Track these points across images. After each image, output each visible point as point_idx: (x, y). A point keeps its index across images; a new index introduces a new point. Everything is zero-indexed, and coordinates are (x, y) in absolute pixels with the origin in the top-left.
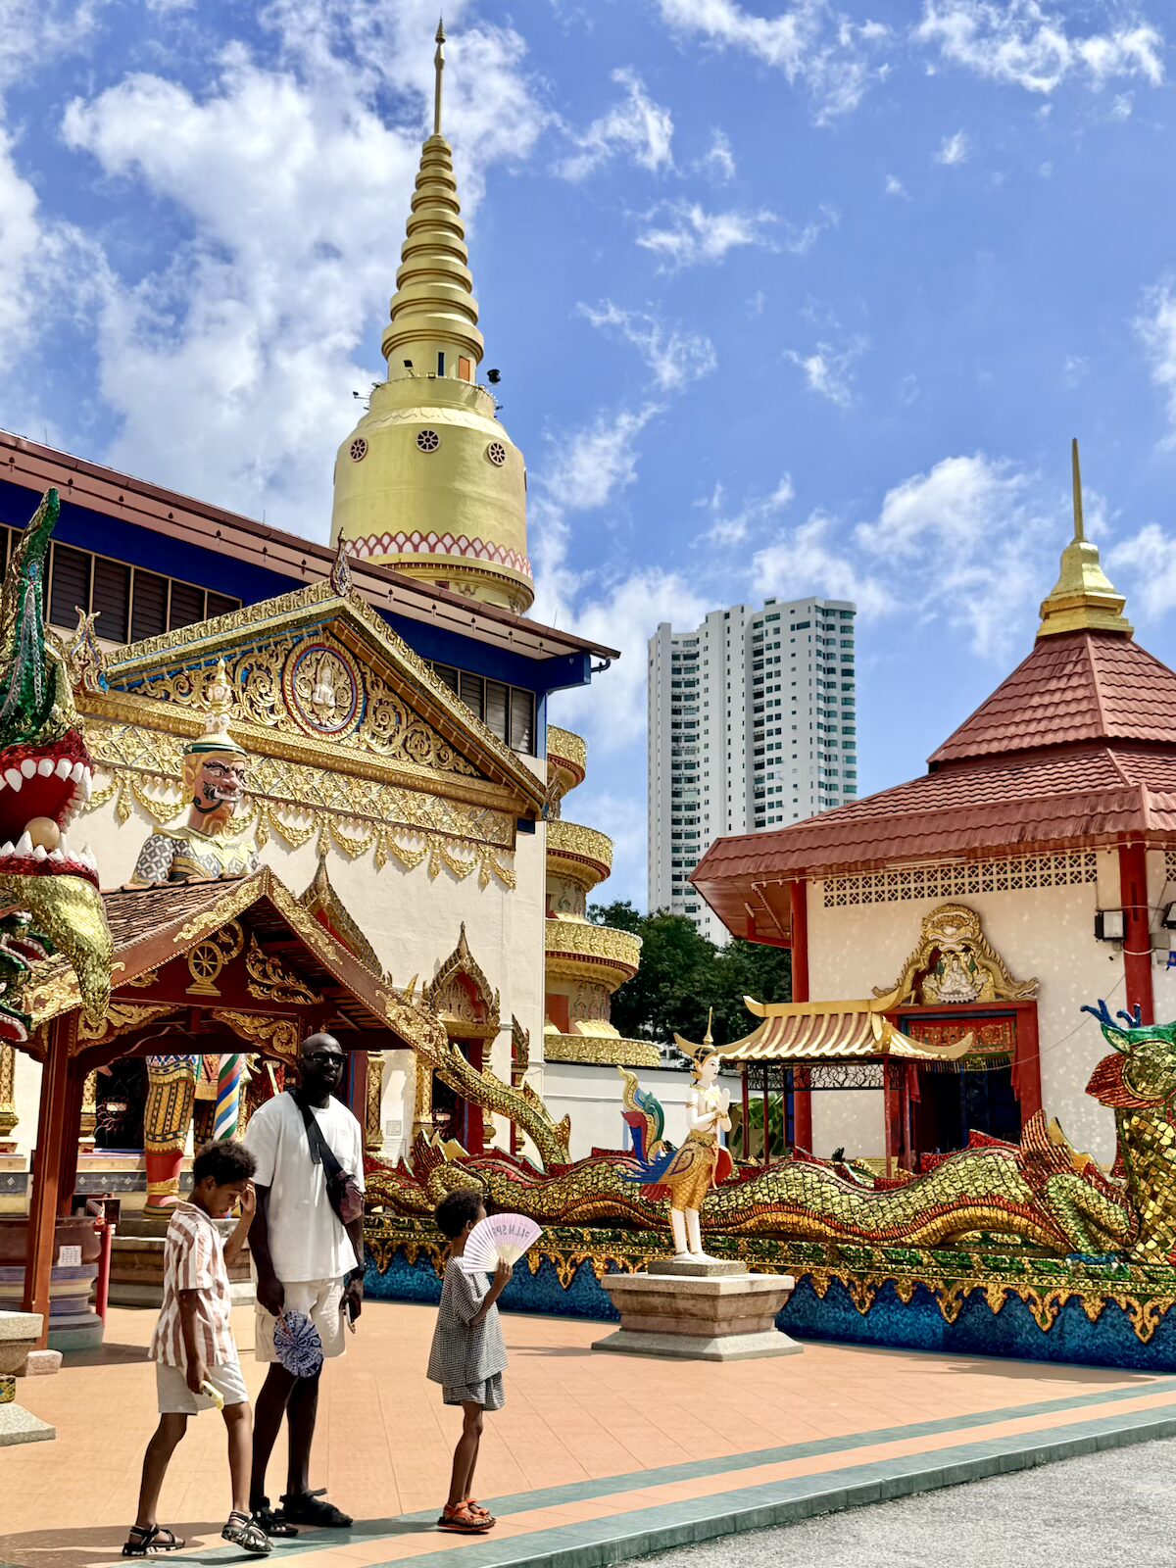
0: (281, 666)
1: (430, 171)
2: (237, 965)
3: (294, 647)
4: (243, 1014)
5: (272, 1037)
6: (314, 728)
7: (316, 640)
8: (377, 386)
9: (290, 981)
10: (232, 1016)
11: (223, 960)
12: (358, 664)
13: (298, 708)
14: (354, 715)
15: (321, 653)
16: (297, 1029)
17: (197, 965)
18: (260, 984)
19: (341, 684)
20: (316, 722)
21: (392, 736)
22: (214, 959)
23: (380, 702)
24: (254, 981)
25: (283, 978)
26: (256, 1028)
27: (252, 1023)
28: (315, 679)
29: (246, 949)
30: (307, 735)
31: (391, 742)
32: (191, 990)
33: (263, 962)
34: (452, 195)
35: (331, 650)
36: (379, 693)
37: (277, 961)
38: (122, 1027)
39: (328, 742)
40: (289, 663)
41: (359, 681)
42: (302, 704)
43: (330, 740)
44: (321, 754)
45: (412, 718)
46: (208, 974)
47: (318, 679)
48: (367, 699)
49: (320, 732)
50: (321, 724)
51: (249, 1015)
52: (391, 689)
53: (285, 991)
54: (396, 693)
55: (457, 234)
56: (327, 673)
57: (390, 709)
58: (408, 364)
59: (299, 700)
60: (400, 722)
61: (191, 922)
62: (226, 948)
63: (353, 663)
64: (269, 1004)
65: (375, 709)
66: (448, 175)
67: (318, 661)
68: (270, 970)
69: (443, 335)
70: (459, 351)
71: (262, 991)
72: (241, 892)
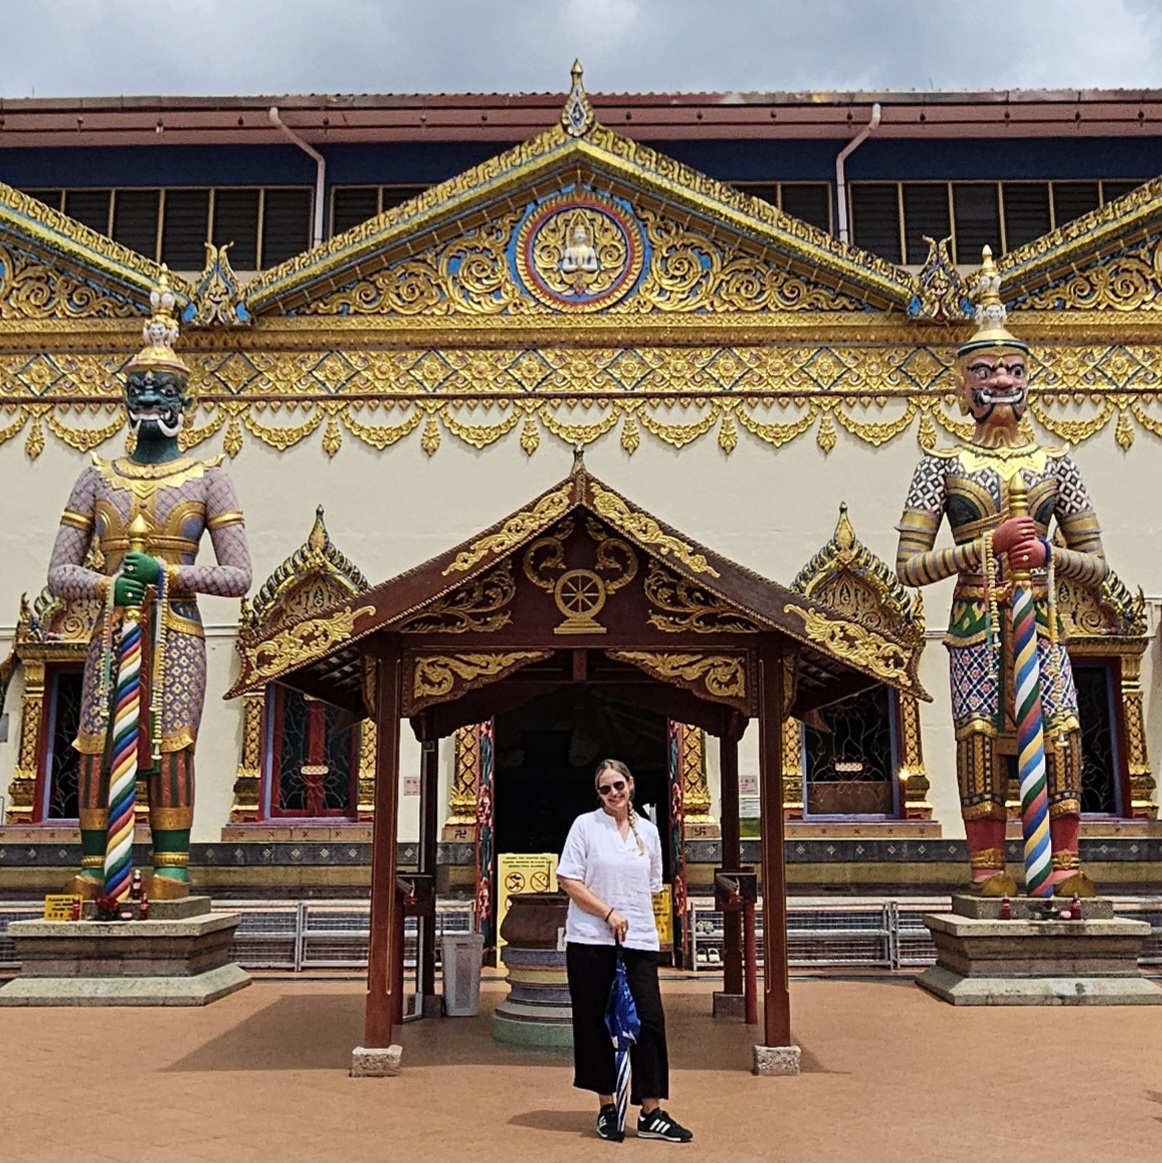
4: (652, 653)
5: (702, 677)
6: (563, 301)
10: (636, 655)
11: (605, 589)
12: (634, 212)
13: (537, 282)
14: (628, 274)
17: (568, 599)
18: (668, 613)
19: (607, 241)
22: (594, 589)
23: (673, 249)
24: (659, 611)
26: (675, 668)
27: (667, 663)
30: (555, 312)
32: (563, 630)
33: (670, 585)
35: (585, 205)
36: (670, 239)
38: (475, 679)
40: (518, 234)
41: (634, 231)
42: (547, 276)
48: (650, 249)
49: (575, 304)
51: (662, 653)
52: (690, 230)
53: (709, 619)
54: (701, 233)
57: (690, 252)
59: (540, 273)
61: (468, 550)
63: (622, 213)
65: (665, 259)
68: (682, 595)
71: (673, 622)
72: (542, 505)
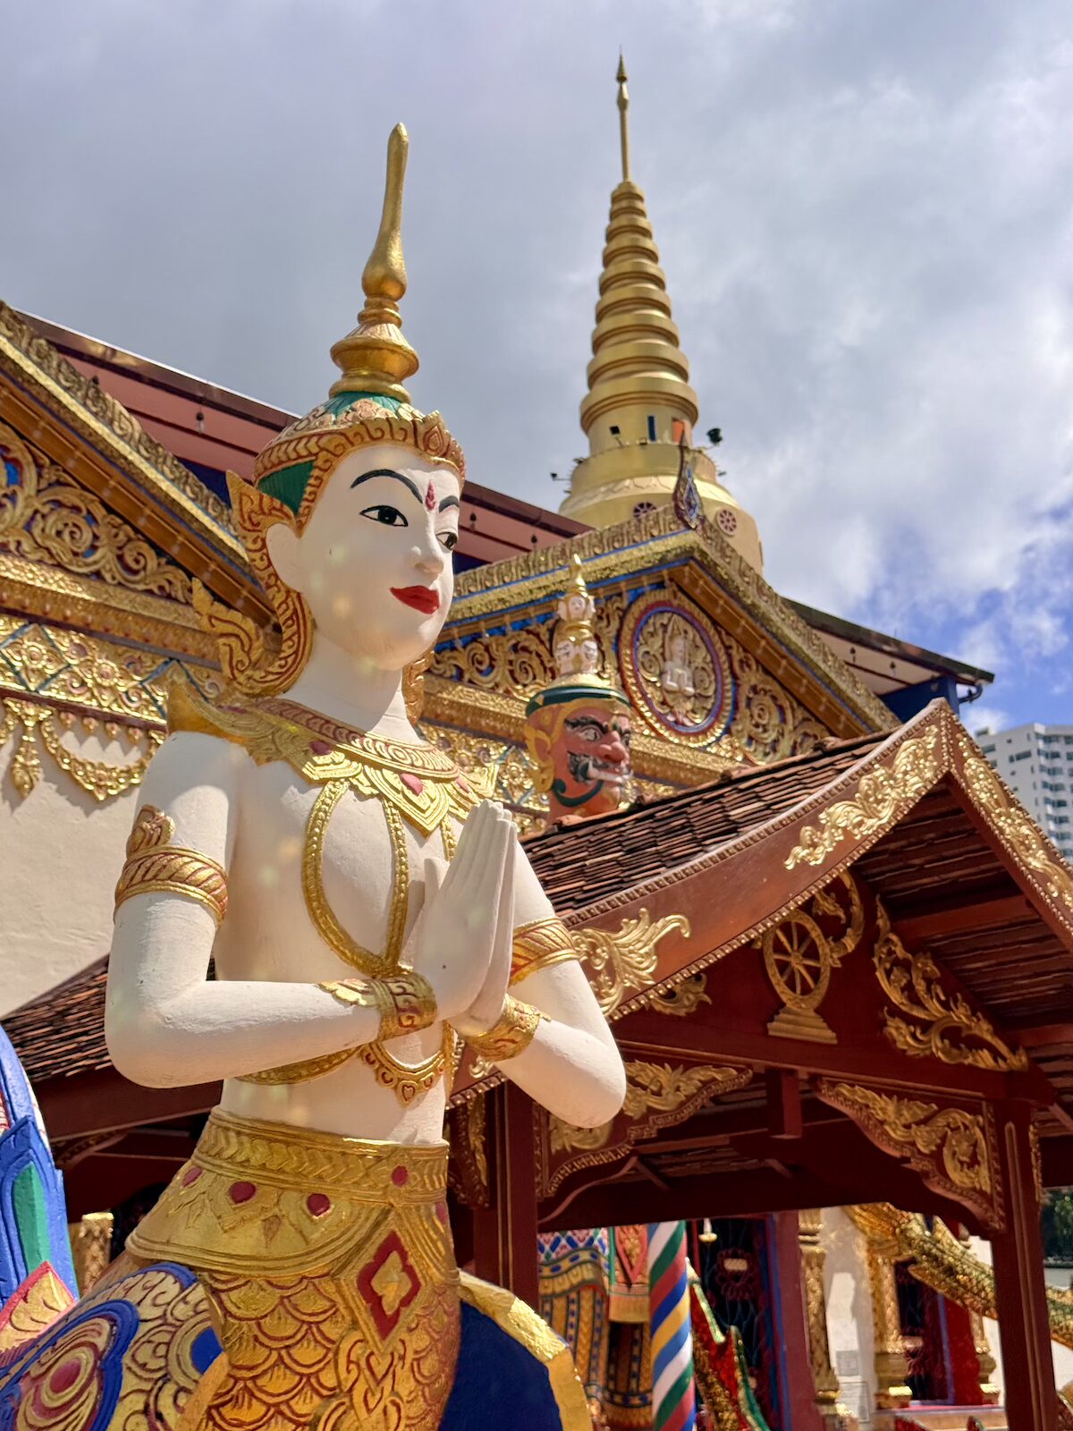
0: (614, 633)
1: (623, 220)
2: (856, 970)
3: (630, 604)
4: (879, 1092)
5: (940, 1147)
6: (669, 727)
7: (662, 595)
8: (580, 462)
9: (961, 1015)
10: (860, 1094)
11: (830, 957)
12: (719, 633)
13: (644, 696)
14: (721, 708)
15: (667, 616)
16: (982, 1130)
17: (783, 967)
18: (910, 1020)
19: (699, 662)
20: (670, 718)
21: (776, 741)
22: (812, 953)
23: (754, 689)
24: (896, 1012)
25: (945, 1005)
26: (908, 1127)
27: (899, 1114)
28: (663, 654)
29: (870, 937)
30: (659, 737)
31: (775, 750)
32: (777, 1028)
33: (906, 966)
34: (648, 244)
35: (679, 611)
36: (752, 677)
37: (931, 968)
39: (690, 748)
40: (626, 629)
41: (724, 658)
42: (649, 690)
43: (692, 745)
44: (682, 766)
45: (800, 714)
46: (806, 990)
47: (667, 655)
48: (736, 685)
49: (678, 734)
50: (677, 722)
51: (890, 1095)
52: (767, 672)
53: (953, 1035)
54: (775, 678)
55: (656, 284)
56: (679, 645)
57: (767, 701)
58: (615, 430)
59: (644, 685)
60: (784, 721)
61: (815, 822)
62: (833, 929)
63: (712, 632)
64: (926, 1067)
65: (749, 699)
66: (642, 222)
67: (665, 627)
68: (920, 987)
69: (652, 395)
70: (672, 412)
71: (914, 1036)
72: (902, 760)
